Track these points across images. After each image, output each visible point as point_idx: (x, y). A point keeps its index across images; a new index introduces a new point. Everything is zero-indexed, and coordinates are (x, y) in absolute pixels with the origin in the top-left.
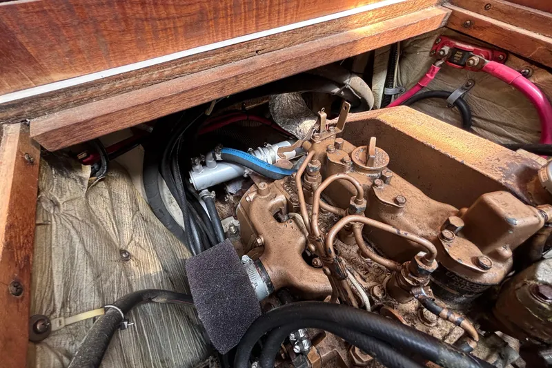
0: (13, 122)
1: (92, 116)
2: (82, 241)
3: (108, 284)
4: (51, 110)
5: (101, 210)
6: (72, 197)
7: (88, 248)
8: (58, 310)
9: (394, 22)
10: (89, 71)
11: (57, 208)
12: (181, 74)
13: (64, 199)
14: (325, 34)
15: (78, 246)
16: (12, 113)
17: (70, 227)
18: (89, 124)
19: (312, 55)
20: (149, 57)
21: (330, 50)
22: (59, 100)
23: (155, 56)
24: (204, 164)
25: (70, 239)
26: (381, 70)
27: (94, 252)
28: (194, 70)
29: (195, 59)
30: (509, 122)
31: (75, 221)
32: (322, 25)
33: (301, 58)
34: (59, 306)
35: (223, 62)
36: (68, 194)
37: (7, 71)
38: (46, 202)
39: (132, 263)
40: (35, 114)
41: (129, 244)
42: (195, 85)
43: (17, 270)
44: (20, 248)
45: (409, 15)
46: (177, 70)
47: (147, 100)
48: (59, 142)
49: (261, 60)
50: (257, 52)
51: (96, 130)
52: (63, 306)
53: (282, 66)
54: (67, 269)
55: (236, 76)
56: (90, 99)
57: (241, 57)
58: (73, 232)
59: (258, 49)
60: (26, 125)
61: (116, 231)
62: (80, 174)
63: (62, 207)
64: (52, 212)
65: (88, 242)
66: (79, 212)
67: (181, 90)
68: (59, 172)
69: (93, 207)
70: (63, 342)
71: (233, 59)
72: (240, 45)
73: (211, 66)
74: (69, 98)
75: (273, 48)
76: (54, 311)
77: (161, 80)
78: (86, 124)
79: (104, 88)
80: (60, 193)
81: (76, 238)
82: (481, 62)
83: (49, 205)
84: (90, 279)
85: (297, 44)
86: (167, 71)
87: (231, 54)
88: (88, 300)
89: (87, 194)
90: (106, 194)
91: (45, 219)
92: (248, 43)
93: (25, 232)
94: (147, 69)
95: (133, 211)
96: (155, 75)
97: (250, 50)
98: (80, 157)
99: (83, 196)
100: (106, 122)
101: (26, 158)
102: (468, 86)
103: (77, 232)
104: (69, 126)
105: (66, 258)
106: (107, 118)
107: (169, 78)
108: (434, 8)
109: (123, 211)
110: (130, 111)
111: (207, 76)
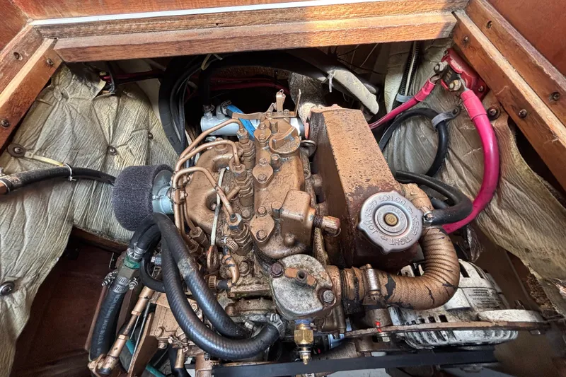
0: (50, 38)
1: (87, 45)
2: (73, 124)
3: (83, 157)
4: (70, 35)
5: (103, 114)
6: (81, 97)
7: (75, 131)
8: (35, 151)
9: (372, 21)
10: (91, 14)
11: (64, 99)
12: (154, 30)
13: (73, 96)
14: (287, 20)
15: (68, 126)
16: (49, 32)
17: (68, 113)
18: (86, 50)
19: (263, 37)
20: (131, 12)
21: (285, 36)
22: (74, 29)
23: (135, 12)
24: (214, 114)
25: (65, 120)
26: (395, 73)
27: (80, 135)
28: (164, 29)
29: (163, 20)
30: (468, 164)
31: (73, 111)
32: (282, 11)
33: (251, 38)
34: (37, 148)
35: (187, 27)
36: (78, 94)
37: (47, 5)
38: (57, 93)
39: (116, 158)
40: (61, 36)
41: (121, 146)
42: (157, 41)
43: (10, 116)
44: (18, 107)
45: (399, 17)
46: (150, 25)
47: (123, 44)
48: (70, 58)
49: (218, 32)
50: (217, 24)
51: (90, 55)
52: (40, 150)
53: (232, 41)
54: (53, 134)
55: (190, 41)
56: (92, 34)
57: (202, 26)
58: (68, 117)
59: (217, 22)
60: (56, 41)
61: (111, 132)
62: (96, 85)
63: (69, 100)
64: (59, 100)
65: (78, 127)
66: (80, 108)
67: (147, 42)
68: (78, 78)
69: (97, 110)
70: (30, 166)
71: (195, 26)
72: (200, 16)
73: (178, 28)
74: (79, 30)
75: (232, 23)
76: (33, 149)
77: (139, 31)
78: (83, 50)
79: (100, 28)
80: (71, 92)
81: (68, 121)
82: (461, 89)
83: (60, 95)
84: (68, 147)
85: (256, 24)
86: (143, 25)
87: (193, 22)
88: (61, 158)
89: (94, 100)
90: (115, 106)
91: (51, 101)
92: (207, 16)
93: (25, 100)
94: (127, 21)
95: (137, 127)
96: (134, 26)
97: (210, 22)
98: (101, 74)
99: (91, 100)
100: (97, 52)
101: (48, 61)
102: (454, 113)
103: (72, 118)
104: (74, 48)
105: (55, 128)
106: (97, 49)
107: (144, 31)
108: (439, 14)
109: (128, 123)
110: (111, 48)
111: (171, 36)
